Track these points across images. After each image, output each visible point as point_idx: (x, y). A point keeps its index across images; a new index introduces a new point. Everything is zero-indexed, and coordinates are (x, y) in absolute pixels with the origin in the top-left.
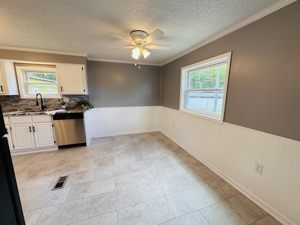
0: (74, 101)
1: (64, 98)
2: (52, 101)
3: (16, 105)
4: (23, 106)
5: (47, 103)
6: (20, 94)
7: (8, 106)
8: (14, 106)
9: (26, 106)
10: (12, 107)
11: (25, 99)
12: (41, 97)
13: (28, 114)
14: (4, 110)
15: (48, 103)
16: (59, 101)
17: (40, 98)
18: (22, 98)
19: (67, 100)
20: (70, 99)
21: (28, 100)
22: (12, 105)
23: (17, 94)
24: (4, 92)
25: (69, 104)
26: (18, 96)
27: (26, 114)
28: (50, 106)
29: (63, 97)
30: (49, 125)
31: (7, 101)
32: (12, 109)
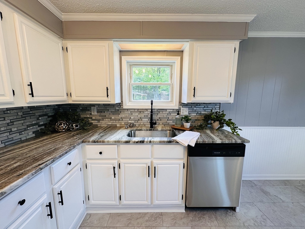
0: (195, 114)
1: (182, 109)
2: (164, 112)
3: (116, 118)
4: (125, 120)
5: (156, 116)
6: (122, 102)
7: (107, 120)
8: (113, 120)
9: (128, 120)
10: (111, 121)
11: (128, 109)
12: (152, 106)
13: (149, 142)
14: (102, 125)
15: (158, 116)
16: (178, 114)
17: (150, 108)
18: (125, 107)
19: (185, 111)
20: (190, 110)
21: (132, 110)
22: (111, 119)
23: (119, 101)
24: (109, 99)
26: (120, 105)
27: (145, 143)
28: (159, 122)
29: (180, 107)
30: (178, 165)
31: (106, 112)
32: (111, 124)
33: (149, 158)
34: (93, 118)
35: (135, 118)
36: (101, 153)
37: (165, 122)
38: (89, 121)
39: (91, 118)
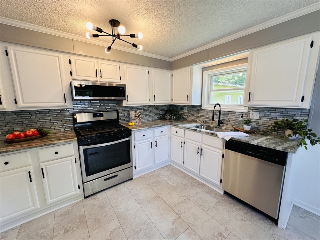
0: (269, 120)
1: (251, 112)
2: (233, 114)
3: (197, 116)
4: (202, 117)
5: (225, 117)
6: (201, 104)
7: (192, 116)
8: (195, 117)
9: (205, 118)
10: (194, 118)
11: (205, 110)
12: (220, 108)
13: (199, 131)
14: (189, 120)
15: (227, 117)
16: (242, 117)
17: (219, 110)
18: (203, 108)
19: (255, 116)
20: (261, 115)
21: (207, 111)
22: (194, 116)
23: (199, 104)
24: (188, 102)
25: (258, 123)
26: (200, 106)
28: (228, 122)
29: (249, 110)
30: (218, 154)
31: (192, 111)
32: (194, 119)
33: (200, 143)
34: (185, 114)
35: (209, 117)
36: (177, 132)
37: (234, 123)
38: (183, 116)
39: (184, 114)
